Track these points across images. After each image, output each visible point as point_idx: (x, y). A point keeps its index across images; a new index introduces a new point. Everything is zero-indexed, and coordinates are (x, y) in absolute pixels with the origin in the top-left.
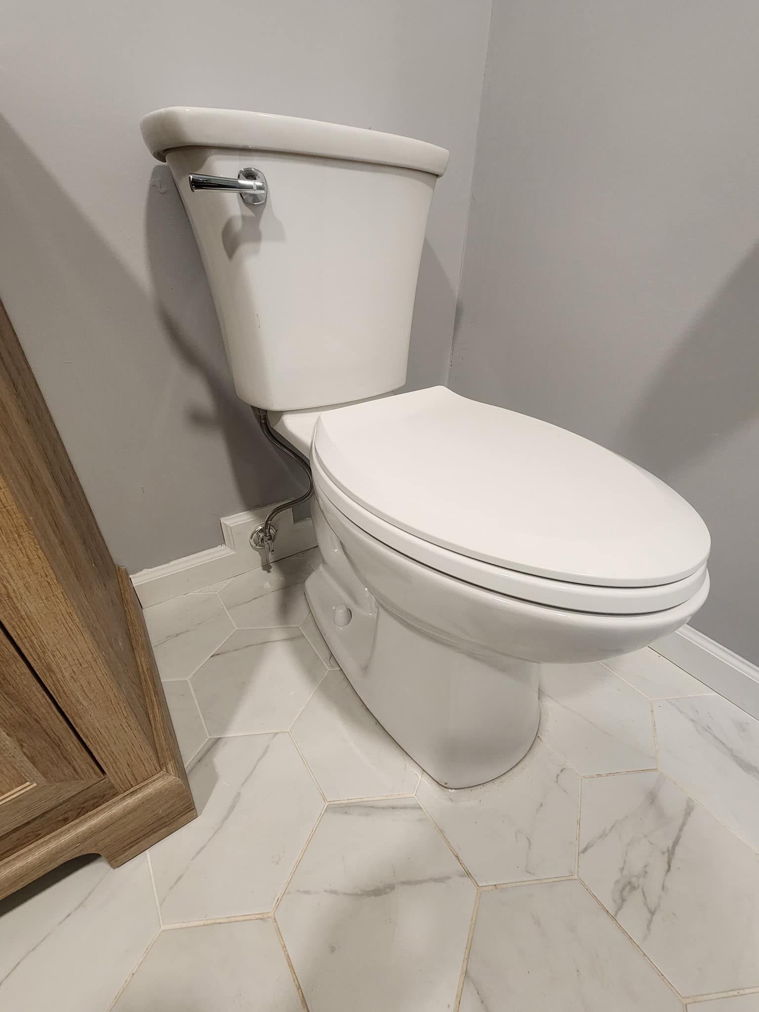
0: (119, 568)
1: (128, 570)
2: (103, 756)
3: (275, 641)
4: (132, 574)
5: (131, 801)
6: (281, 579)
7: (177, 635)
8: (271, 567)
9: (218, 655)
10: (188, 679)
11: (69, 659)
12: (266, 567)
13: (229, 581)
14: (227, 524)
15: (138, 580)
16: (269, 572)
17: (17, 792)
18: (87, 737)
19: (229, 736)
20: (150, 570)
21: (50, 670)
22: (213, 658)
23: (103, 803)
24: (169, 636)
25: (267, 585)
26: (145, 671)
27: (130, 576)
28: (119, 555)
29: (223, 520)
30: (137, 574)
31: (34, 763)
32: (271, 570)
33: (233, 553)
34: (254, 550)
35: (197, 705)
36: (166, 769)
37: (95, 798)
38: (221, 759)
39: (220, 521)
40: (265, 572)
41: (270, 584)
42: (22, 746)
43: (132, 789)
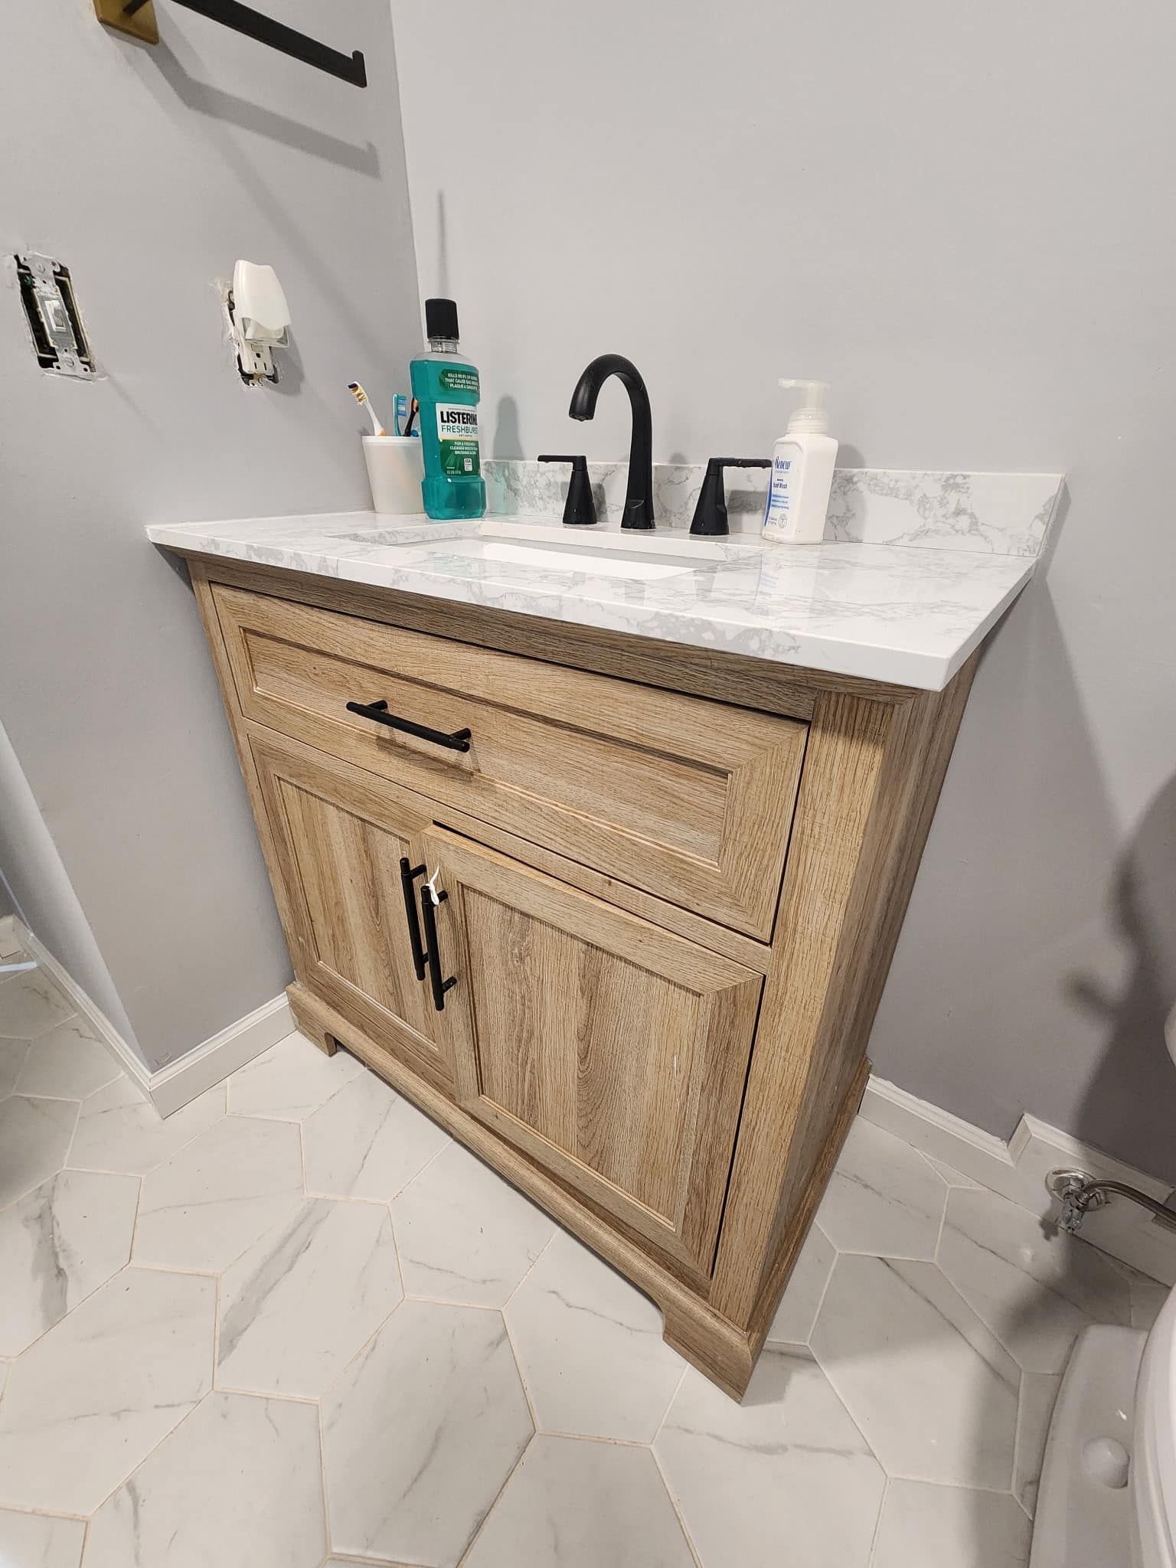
0: (866, 1060)
1: (873, 1068)
2: (721, 1268)
3: (970, 1345)
4: (874, 1074)
5: (710, 1321)
6: (1058, 1269)
7: (866, 1186)
8: (1056, 1234)
9: (888, 1265)
10: (838, 1251)
11: (755, 1194)
12: (1049, 1227)
13: (979, 1188)
14: (1029, 1127)
15: (876, 1085)
16: (1047, 1237)
17: (662, 1219)
18: (722, 1246)
19: (825, 1372)
20: (895, 1088)
21: (739, 1187)
22: (879, 1260)
23: (695, 1291)
24: (858, 1178)
25: (1027, 1253)
26: (806, 1209)
27: (871, 1075)
28: (877, 1047)
29: (1028, 1119)
30: (880, 1080)
31: (685, 1219)
32: (1053, 1238)
33: (1011, 1164)
34: (1045, 1189)
35: (824, 1292)
36: (750, 1335)
37: (694, 1283)
38: (800, 1382)
39: (1023, 1115)
40: (1041, 1232)
41: (1033, 1259)
42: (688, 1204)
43: (716, 1312)
